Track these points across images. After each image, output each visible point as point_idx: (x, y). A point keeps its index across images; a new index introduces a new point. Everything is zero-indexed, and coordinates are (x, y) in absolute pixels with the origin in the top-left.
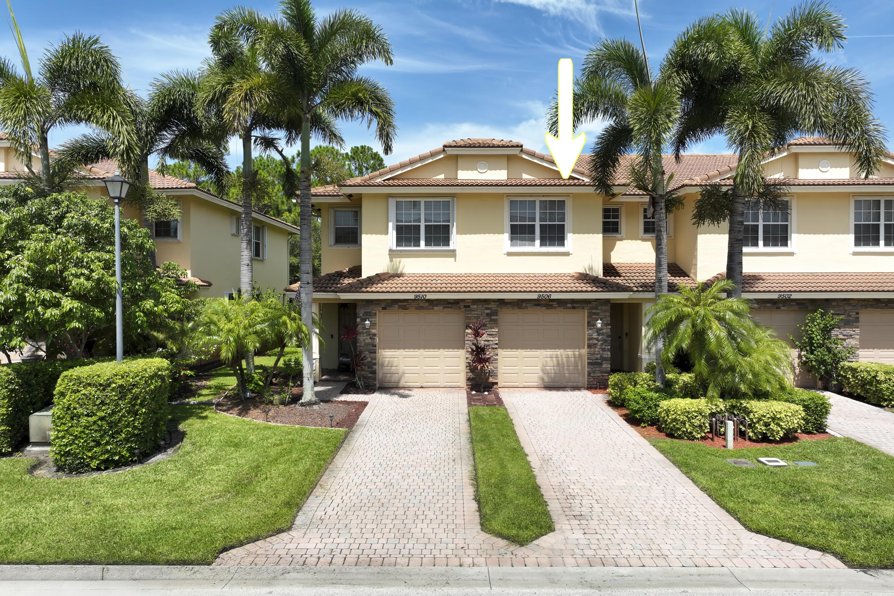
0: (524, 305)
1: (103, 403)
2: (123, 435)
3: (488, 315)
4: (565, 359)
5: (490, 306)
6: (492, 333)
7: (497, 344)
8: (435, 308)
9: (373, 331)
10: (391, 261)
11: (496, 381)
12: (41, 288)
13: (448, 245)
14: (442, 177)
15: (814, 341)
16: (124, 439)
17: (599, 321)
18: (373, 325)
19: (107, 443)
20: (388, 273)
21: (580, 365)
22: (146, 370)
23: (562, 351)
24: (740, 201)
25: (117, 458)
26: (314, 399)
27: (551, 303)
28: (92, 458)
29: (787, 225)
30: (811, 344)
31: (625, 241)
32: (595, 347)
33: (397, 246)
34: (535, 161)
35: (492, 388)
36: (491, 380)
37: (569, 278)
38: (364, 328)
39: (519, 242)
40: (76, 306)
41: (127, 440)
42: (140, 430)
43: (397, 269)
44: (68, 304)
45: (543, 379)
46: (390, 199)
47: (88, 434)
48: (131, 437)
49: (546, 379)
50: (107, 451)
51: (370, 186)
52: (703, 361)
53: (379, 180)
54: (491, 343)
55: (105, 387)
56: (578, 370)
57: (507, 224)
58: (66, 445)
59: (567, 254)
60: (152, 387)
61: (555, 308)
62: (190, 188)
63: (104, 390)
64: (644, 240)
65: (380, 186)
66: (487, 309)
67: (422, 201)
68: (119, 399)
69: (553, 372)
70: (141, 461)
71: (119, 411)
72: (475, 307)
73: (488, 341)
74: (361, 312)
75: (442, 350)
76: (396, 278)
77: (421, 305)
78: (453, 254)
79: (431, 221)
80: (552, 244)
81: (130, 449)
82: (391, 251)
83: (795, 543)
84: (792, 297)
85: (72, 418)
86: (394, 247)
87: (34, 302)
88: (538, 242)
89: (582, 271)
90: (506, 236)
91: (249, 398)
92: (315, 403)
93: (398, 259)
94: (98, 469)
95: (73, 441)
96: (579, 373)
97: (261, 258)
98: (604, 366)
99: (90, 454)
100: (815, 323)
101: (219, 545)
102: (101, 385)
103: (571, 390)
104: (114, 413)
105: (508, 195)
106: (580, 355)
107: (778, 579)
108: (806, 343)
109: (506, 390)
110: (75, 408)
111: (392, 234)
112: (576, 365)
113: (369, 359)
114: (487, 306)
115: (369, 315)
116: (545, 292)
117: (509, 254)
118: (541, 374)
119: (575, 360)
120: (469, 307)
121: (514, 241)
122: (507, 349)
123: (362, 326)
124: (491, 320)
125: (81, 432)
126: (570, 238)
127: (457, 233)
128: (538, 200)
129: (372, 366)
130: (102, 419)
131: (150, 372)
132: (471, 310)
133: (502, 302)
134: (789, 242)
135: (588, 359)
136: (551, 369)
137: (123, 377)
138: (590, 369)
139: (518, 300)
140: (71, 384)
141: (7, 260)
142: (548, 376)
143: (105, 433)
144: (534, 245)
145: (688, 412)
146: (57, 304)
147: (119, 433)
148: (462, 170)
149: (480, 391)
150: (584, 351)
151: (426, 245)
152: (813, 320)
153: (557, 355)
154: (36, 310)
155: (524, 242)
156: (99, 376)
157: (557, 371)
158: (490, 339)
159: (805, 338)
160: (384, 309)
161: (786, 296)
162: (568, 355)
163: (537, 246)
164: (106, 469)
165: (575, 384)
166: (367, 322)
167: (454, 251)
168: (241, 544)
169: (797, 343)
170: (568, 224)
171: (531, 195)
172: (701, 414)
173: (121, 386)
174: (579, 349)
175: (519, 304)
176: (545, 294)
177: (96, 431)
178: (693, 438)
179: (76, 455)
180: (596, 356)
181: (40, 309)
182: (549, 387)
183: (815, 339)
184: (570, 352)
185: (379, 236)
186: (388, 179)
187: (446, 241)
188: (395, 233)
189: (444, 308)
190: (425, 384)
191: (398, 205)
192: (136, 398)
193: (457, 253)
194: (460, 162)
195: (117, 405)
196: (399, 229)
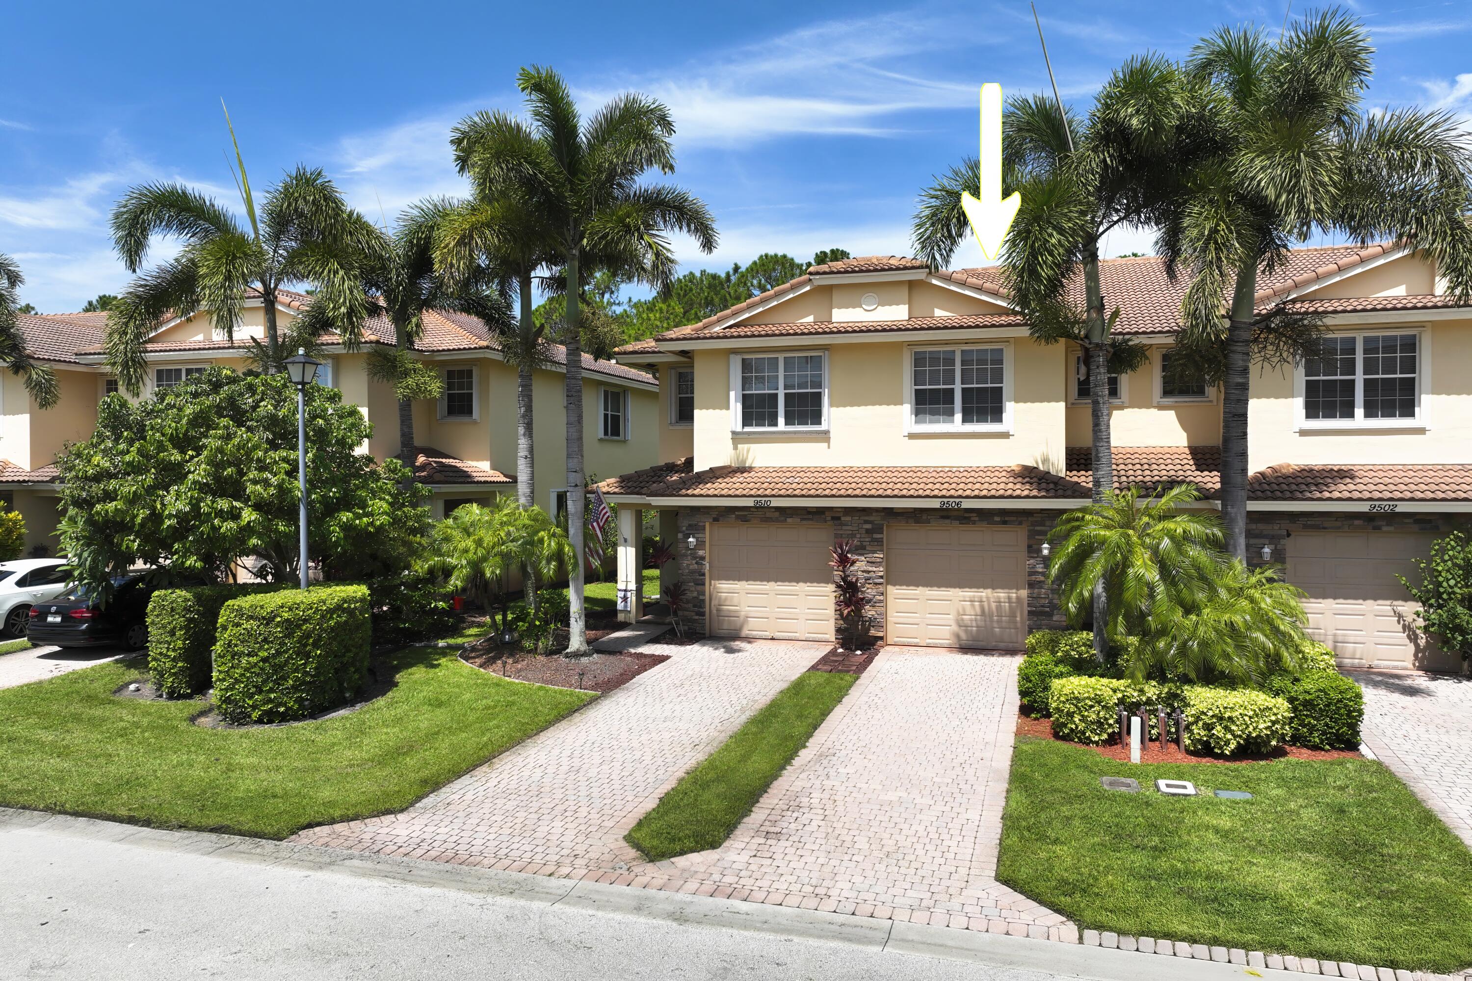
0: (924, 517)
1: (265, 640)
2: (291, 682)
3: (868, 531)
4: (994, 605)
5: (871, 518)
6: (873, 560)
7: (881, 577)
8: (789, 520)
9: (701, 553)
10: (735, 448)
11: (880, 634)
12: (221, 496)
13: (820, 423)
14: (810, 319)
15: (1442, 590)
16: (293, 686)
17: (1046, 545)
18: (700, 544)
19: (271, 690)
20: (730, 467)
21: (1018, 615)
22: (324, 602)
23: (989, 591)
24: (1239, 349)
25: (282, 709)
26: (584, 647)
27: (967, 515)
28: (254, 707)
29: (1414, 379)
30: (1439, 595)
31: (1127, 411)
32: (1041, 588)
33: (744, 425)
34: (953, 288)
35: (874, 645)
36: (873, 632)
37: (1004, 474)
38: (688, 548)
39: (928, 417)
40: (253, 518)
41: (295, 688)
42: (312, 676)
43: (744, 461)
44: (248, 515)
45: (958, 636)
46: (732, 356)
47: (248, 678)
48: (300, 685)
49: (963, 636)
50: (270, 701)
51: (705, 338)
52: (1120, 618)
53: (717, 329)
54: (872, 574)
55: (269, 620)
56: (1015, 622)
57: (908, 389)
58: (226, 690)
59: (1006, 435)
60: (332, 623)
61: (974, 523)
62: (480, 348)
63: (267, 624)
64: (1161, 407)
65: (718, 337)
66: (866, 522)
67: (781, 357)
68: (285, 636)
69: (974, 624)
70: (313, 716)
71: (286, 652)
72: (848, 518)
73: (869, 572)
74: (684, 524)
75: (801, 584)
76: (738, 475)
77: (768, 515)
78: (825, 437)
79: (793, 387)
80: (982, 419)
81: (300, 700)
82: (733, 433)
83: (1041, 903)
84: (1397, 510)
85: (233, 658)
86: (739, 428)
87: (210, 514)
88: (958, 417)
89: (1031, 463)
90: (907, 409)
91: (508, 643)
92: (585, 654)
93: (746, 446)
94: (260, 721)
95: (234, 684)
96: (1016, 628)
97: (621, 437)
98: (1055, 618)
99: (251, 703)
100: (1446, 557)
101: (304, 820)
102: (264, 618)
103: (1001, 655)
104: (278, 653)
105: (910, 344)
106: (1018, 598)
107: (950, 943)
108: (1428, 591)
109: (897, 649)
110: (236, 645)
111: (736, 408)
112: (1012, 615)
113: (695, 594)
114: (866, 518)
115: (696, 529)
116: (951, 497)
117: (912, 436)
118: (955, 628)
119: (1010, 607)
120: (839, 518)
121: (920, 416)
122: (901, 585)
123: (684, 545)
124: (874, 540)
125: (242, 675)
126: (1011, 409)
127: (831, 405)
128: (958, 350)
129: (699, 604)
130: (264, 660)
131: (331, 603)
132: (842, 525)
133: (889, 512)
134: (1417, 409)
135: (1029, 605)
136: (971, 620)
137: (290, 609)
138: (1031, 622)
139: (915, 509)
140: (232, 615)
141: (187, 462)
142: (966, 631)
143: (268, 678)
144: (953, 422)
145: (1076, 698)
146: (235, 515)
147: (285, 678)
148: (839, 308)
149: (851, 650)
150: (1024, 593)
151: (786, 424)
152: (1443, 551)
153: (981, 597)
154: (212, 524)
155: (937, 417)
156: (262, 607)
157: (981, 624)
158: (870, 569)
159: (1426, 583)
160: (716, 520)
161: (1386, 506)
162: (999, 598)
163: (957, 423)
164: (270, 722)
165: (1011, 645)
166: (691, 540)
167: (827, 432)
168: (332, 822)
169: (1414, 591)
170: (1008, 386)
171: (947, 343)
172: (1099, 702)
173: (288, 620)
174: (1018, 589)
175: (917, 516)
176: (952, 500)
177: (258, 675)
178: (1088, 742)
179: (236, 702)
180: (1043, 601)
181: (216, 522)
182: (965, 649)
183: (1445, 584)
184: (1002, 594)
185: (717, 411)
186: (730, 327)
187: (816, 418)
188: (739, 406)
189: (802, 519)
190: (777, 635)
191: (746, 366)
192: (307, 635)
193: (832, 435)
194: (836, 296)
195: (282, 644)
196: (746, 401)
